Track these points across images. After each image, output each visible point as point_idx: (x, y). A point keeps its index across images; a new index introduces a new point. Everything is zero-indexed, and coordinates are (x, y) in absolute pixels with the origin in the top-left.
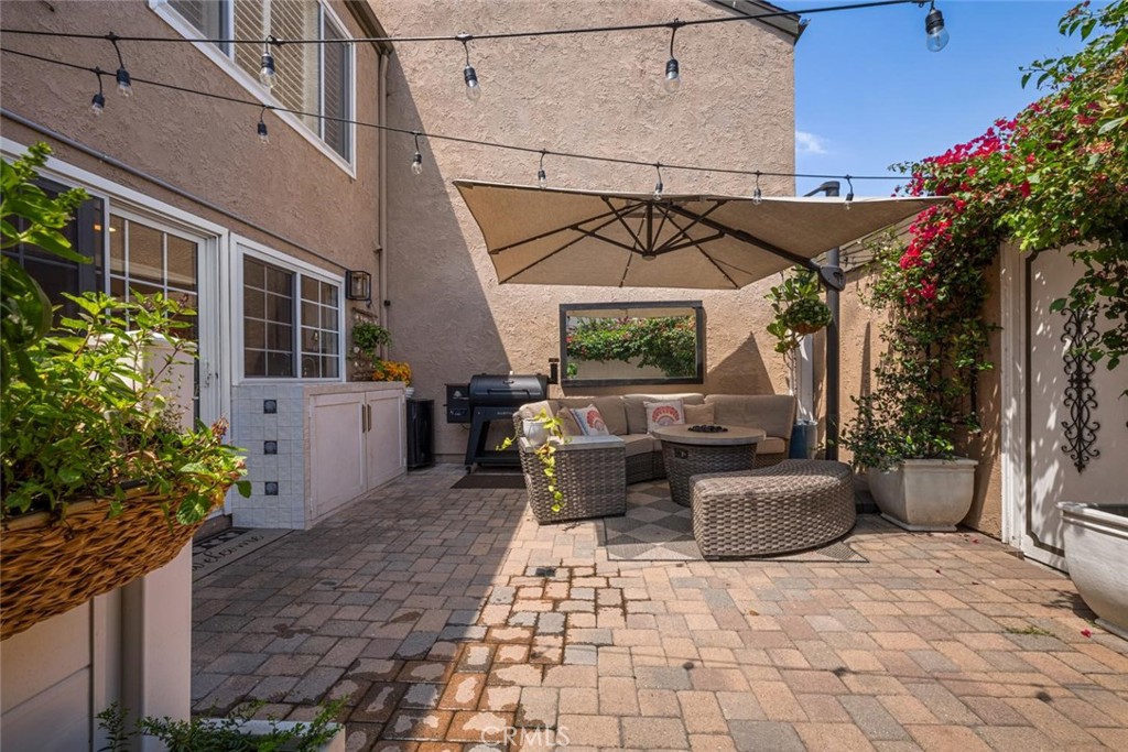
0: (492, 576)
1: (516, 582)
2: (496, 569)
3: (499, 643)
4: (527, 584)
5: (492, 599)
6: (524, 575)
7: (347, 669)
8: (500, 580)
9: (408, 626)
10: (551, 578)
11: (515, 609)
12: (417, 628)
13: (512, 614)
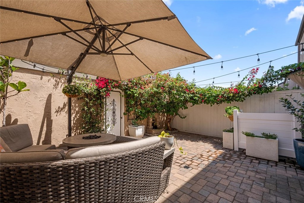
0: (202, 171)
1: (196, 167)
2: (200, 172)
3: (207, 158)
4: (194, 166)
5: (205, 165)
6: (193, 168)
7: (234, 162)
8: (200, 169)
9: (224, 165)
10: (187, 165)
11: (201, 162)
12: (223, 165)
13: (202, 162)
